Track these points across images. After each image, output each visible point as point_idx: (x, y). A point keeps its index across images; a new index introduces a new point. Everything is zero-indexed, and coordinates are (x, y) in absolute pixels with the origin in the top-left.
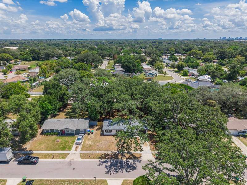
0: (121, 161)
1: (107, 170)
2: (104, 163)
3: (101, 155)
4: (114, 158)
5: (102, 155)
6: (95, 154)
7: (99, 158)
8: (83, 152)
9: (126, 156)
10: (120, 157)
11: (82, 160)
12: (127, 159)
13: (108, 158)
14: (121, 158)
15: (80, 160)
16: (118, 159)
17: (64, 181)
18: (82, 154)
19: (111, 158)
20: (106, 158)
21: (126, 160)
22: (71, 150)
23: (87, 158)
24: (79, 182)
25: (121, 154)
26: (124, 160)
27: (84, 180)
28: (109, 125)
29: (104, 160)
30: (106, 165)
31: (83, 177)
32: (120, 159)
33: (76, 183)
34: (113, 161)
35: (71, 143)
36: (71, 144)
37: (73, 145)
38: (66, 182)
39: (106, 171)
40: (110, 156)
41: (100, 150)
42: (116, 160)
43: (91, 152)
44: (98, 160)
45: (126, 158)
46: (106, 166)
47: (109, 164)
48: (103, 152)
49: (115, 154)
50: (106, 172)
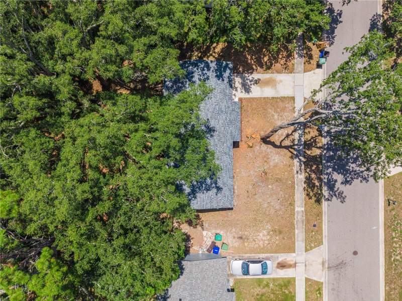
0: (328, 149)
1: (357, 179)
2: (336, 189)
3: (310, 198)
4: (318, 165)
5: (308, 195)
6: (306, 215)
7: (318, 201)
8: (300, 244)
9: (312, 138)
10: (316, 152)
11: (325, 241)
12: (321, 135)
13: (320, 180)
14: (320, 148)
15: (324, 247)
16: (321, 156)
17: (390, 264)
18: (306, 248)
19: (319, 172)
20: (317, 184)
21: (325, 137)
22: (294, 279)
23: (320, 232)
24: (391, 234)
25: (304, 148)
26: (324, 141)
27: (385, 224)
28: (215, 190)
29: (325, 188)
30: (342, 183)
31: (378, 228)
32: (323, 151)
33: (394, 238)
34: (328, 167)
35: (267, 285)
36: (271, 285)
37: (274, 280)
38: (393, 259)
39: (361, 182)
40: (313, 176)
41: (292, 204)
42: (324, 162)
43: (300, 225)
44: (325, 204)
45: (320, 137)
46: (346, 182)
47: (338, 177)
48: (300, 195)
49: (307, 164)
50: (364, 182)
